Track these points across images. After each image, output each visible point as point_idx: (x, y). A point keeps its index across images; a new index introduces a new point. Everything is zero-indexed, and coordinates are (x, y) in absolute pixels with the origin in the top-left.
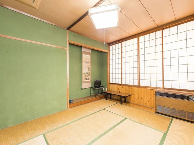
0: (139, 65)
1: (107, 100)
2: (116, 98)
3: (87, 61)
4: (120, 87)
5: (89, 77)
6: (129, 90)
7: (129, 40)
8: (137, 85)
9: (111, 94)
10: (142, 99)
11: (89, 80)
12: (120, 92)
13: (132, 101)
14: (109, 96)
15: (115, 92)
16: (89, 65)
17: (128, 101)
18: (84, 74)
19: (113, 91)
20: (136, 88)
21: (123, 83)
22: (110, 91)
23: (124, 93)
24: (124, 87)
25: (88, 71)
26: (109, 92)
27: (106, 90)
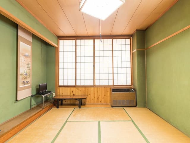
0: (94, 66)
1: (59, 108)
2: (69, 102)
3: (27, 54)
4: (75, 88)
5: (29, 80)
6: (85, 91)
7: (85, 39)
8: (93, 85)
9: (62, 100)
10: (98, 97)
11: (29, 85)
12: (74, 95)
13: (88, 101)
14: (60, 102)
15: (68, 96)
16: (29, 60)
17: (84, 103)
18: (21, 75)
19: (65, 96)
20: (92, 88)
21: (78, 84)
22: (60, 95)
23: (79, 94)
24: (80, 88)
25: (27, 69)
26: (58, 98)
27: (54, 96)
